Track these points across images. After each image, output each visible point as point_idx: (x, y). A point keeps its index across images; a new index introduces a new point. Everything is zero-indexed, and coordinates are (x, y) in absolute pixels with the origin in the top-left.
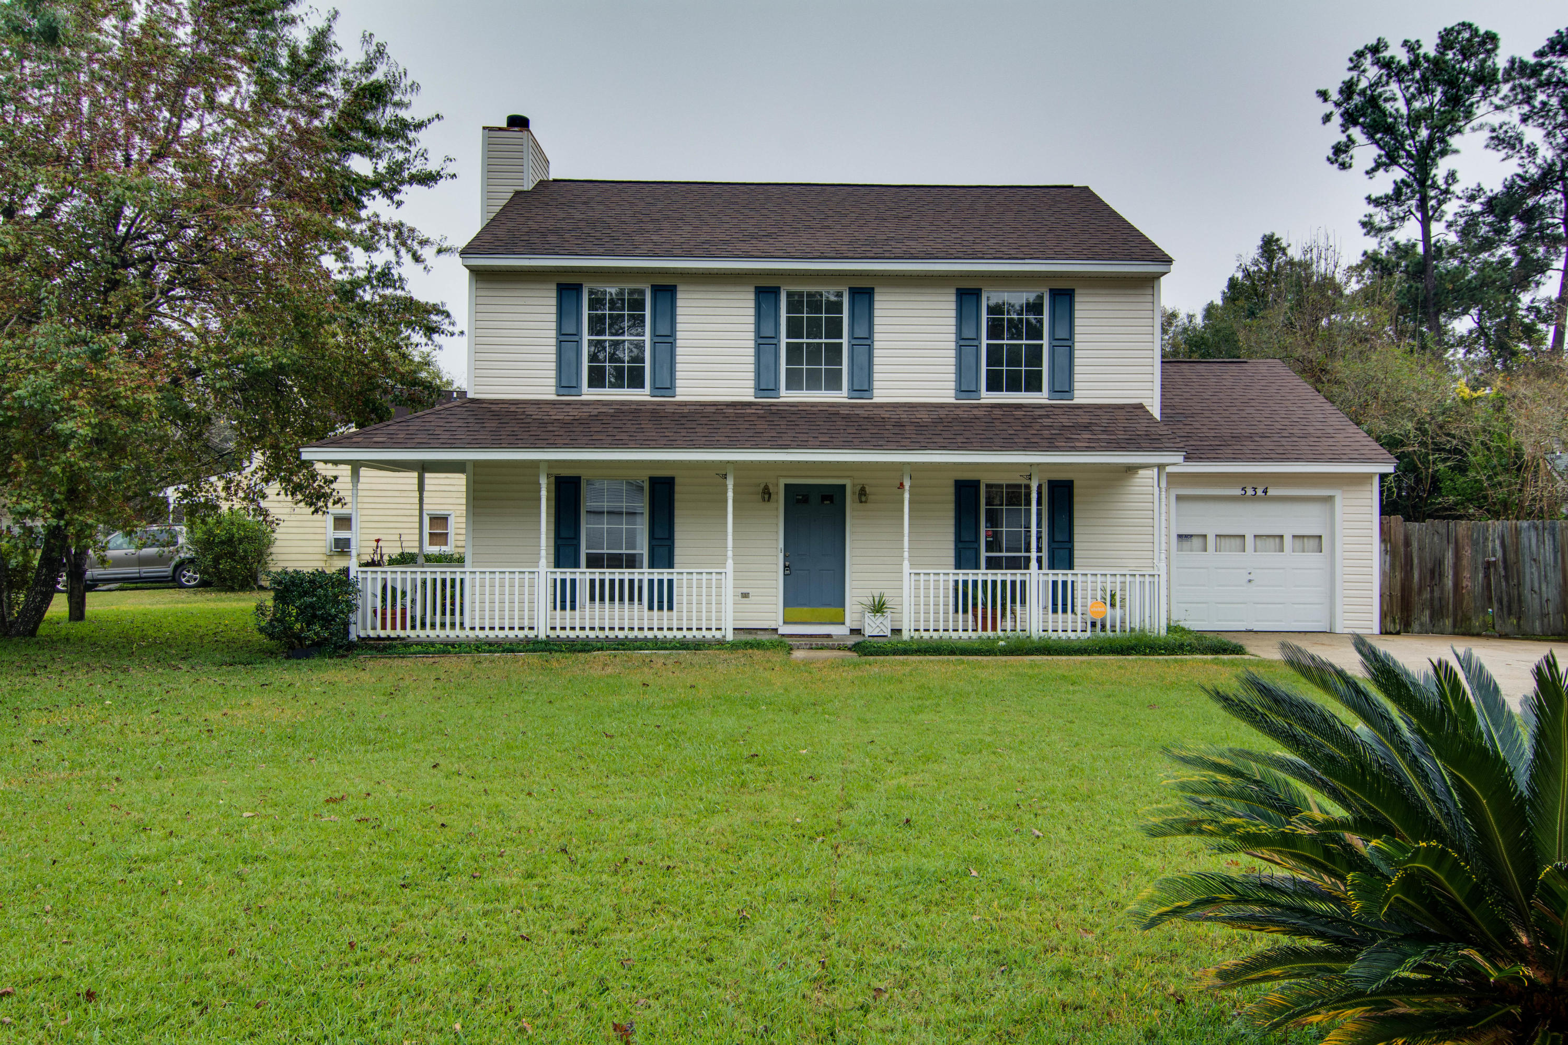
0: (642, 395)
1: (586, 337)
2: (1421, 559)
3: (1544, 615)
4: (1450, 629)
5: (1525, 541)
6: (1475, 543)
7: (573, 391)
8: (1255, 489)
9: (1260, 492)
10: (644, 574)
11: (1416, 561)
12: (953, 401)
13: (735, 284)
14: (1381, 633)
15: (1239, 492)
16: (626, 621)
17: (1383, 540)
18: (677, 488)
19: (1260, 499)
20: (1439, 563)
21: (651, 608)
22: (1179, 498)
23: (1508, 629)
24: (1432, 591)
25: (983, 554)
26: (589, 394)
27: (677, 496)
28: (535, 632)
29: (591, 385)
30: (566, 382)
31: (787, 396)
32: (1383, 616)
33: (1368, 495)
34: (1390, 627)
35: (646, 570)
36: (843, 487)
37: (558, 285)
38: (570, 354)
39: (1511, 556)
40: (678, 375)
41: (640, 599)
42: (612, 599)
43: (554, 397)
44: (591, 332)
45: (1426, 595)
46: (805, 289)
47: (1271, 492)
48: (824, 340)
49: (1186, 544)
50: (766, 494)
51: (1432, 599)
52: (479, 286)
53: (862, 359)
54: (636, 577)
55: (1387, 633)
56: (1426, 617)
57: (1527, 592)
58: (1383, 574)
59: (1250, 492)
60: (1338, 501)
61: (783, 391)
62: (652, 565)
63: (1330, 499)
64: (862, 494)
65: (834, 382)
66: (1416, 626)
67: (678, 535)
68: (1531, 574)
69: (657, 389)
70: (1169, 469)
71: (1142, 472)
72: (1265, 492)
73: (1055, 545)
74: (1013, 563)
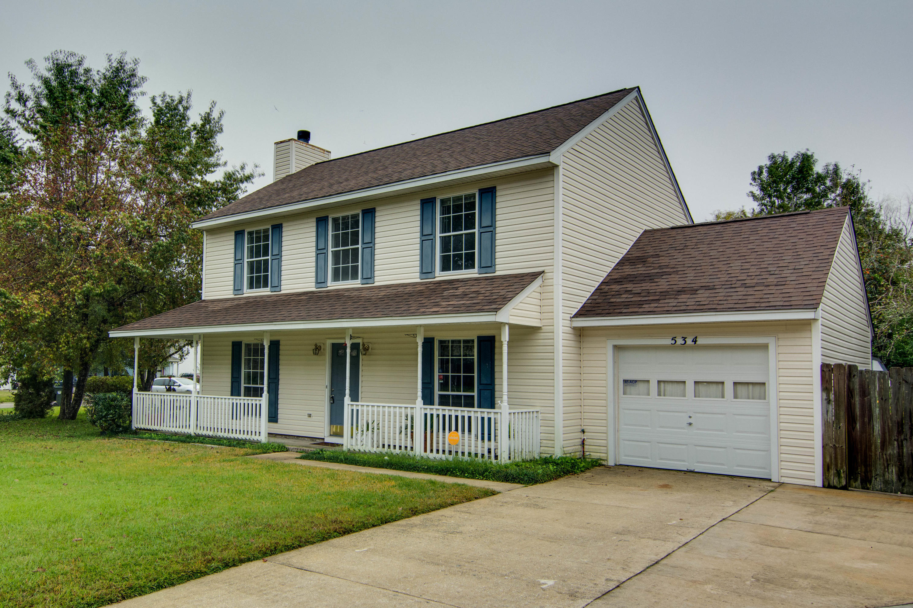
0: (267, 292)
2: (884, 411)
8: (684, 339)
9: (689, 341)
11: (877, 411)
12: (419, 280)
13: (308, 218)
14: (824, 486)
15: (669, 342)
17: (825, 389)
18: (281, 347)
19: (690, 348)
22: (617, 348)
24: (901, 447)
25: (438, 393)
27: (280, 352)
31: (332, 285)
32: (826, 468)
34: (834, 481)
36: (359, 345)
40: (283, 278)
43: (233, 296)
45: (892, 451)
46: (340, 215)
47: (700, 341)
49: (631, 389)
50: (317, 350)
51: (900, 455)
53: (367, 257)
55: (830, 487)
56: (893, 474)
58: (826, 424)
59: (680, 341)
60: (772, 348)
61: (329, 283)
63: (765, 347)
64: (366, 349)
65: (355, 274)
66: (878, 483)
67: (280, 376)
69: (272, 287)
72: (695, 341)
73: (481, 387)
74: (457, 402)
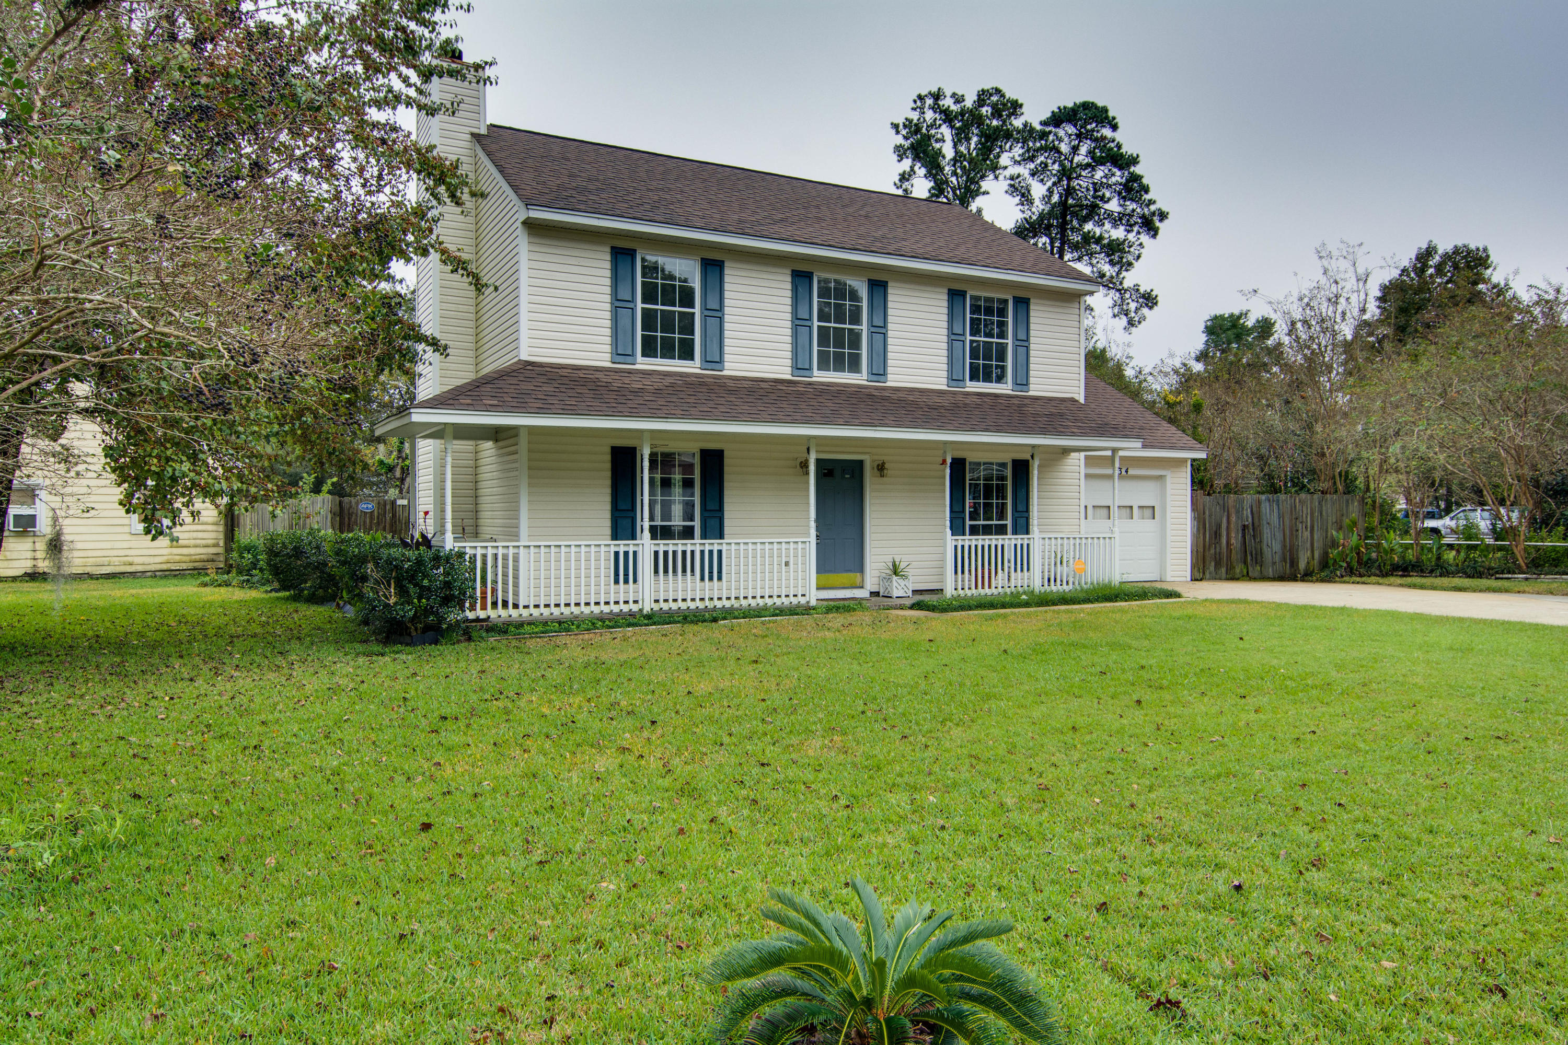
0: (692, 367)
1: (640, 305)
2: (1210, 523)
3: (1274, 563)
4: (1224, 575)
5: (1263, 510)
6: (1237, 512)
7: (629, 359)
8: (1120, 469)
9: (1123, 472)
10: (696, 545)
11: (1208, 525)
12: (945, 388)
13: (775, 265)
14: (1191, 581)
16: (680, 593)
17: (1193, 510)
18: (727, 461)
20: (1219, 526)
21: (702, 579)
23: (1256, 574)
24: (1216, 548)
25: (968, 523)
26: (643, 364)
27: (726, 469)
28: (640, 606)
29: (644, 355)
30: (620, 352)
31: (820, 376)
32: (1193, 567)
33: (1184, 475)
34: (1195, 576)
35: (697, 541)
36: (861, 463)
37: (612, 248)
38: (625, 321)
39: (1256, 521)
40: (727, 349)
41: (693, 570)
42: (666, 571)
43: (609, 365)
44: (644, 301)
45: (1213, 551)
46: (832, 276)
47: (1131, 472)
48: (832, 325)
50: (804, 468)
51: (1216, 553)
52: (532, 240)
53: (878, 345)
54: (689, 549)
55: (1197, 580)
57: (1265, 547)
58: (1193, 535)
60: (1169, 480)
61: (816, 372)
62: (704, 536)
63: (1161, 478)
64: (881, 468)
65: (855, 365)
67: (727, 507)
68: (1266, 533)
69: (707, 361)
70: (1121, 453)
71: (1074, 455)
72: (1127, 471)
73: (1017, 515)
74: (987, 530)
